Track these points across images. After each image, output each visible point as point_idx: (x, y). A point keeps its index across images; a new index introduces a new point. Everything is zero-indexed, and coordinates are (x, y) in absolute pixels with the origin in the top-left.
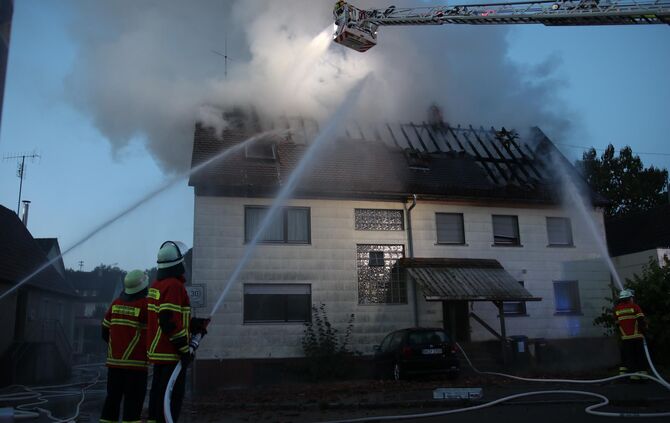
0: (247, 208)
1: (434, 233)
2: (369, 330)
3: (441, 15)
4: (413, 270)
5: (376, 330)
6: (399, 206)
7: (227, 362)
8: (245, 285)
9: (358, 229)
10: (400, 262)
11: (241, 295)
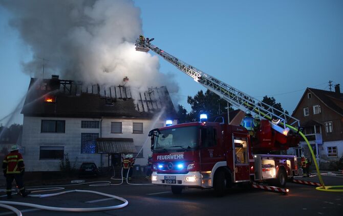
0: (42, 121)
1: (110, 129)
4: (99, 143)
6: (98, 120)
7: (33, 172)
8: (41, 147)
9: (82, 128)
10: (97, 139)
11: (39, 150)
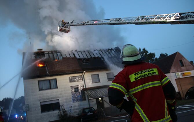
0: (39, 81)
1: (91, 80)
2: (77, 109)
3: (84, 23)
4: (86, 92)
5: (78, 109)
6: (81, 74)
8: (41, 102)
9: (70, 82)
10: (83, 89)
11: (40, 105)
